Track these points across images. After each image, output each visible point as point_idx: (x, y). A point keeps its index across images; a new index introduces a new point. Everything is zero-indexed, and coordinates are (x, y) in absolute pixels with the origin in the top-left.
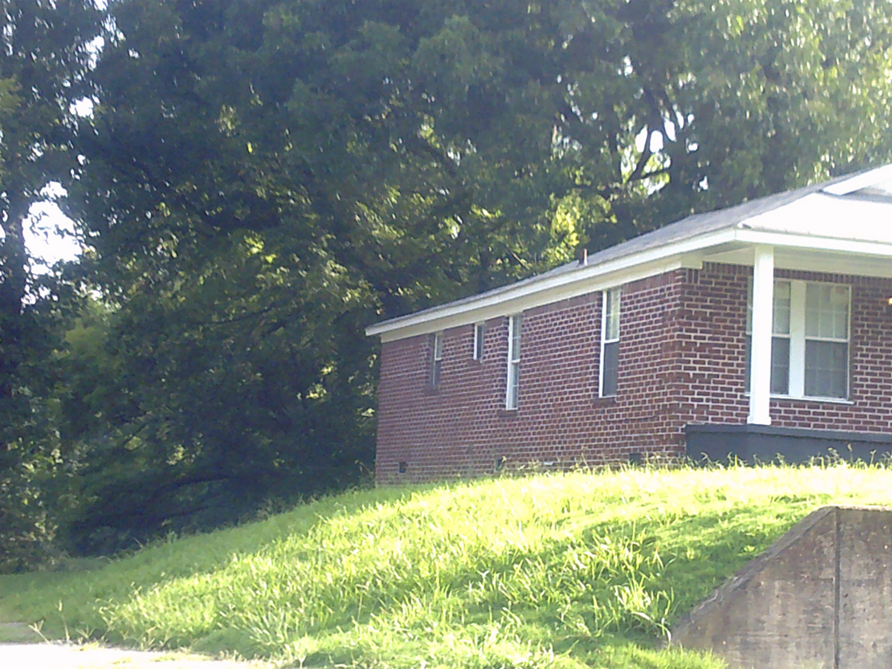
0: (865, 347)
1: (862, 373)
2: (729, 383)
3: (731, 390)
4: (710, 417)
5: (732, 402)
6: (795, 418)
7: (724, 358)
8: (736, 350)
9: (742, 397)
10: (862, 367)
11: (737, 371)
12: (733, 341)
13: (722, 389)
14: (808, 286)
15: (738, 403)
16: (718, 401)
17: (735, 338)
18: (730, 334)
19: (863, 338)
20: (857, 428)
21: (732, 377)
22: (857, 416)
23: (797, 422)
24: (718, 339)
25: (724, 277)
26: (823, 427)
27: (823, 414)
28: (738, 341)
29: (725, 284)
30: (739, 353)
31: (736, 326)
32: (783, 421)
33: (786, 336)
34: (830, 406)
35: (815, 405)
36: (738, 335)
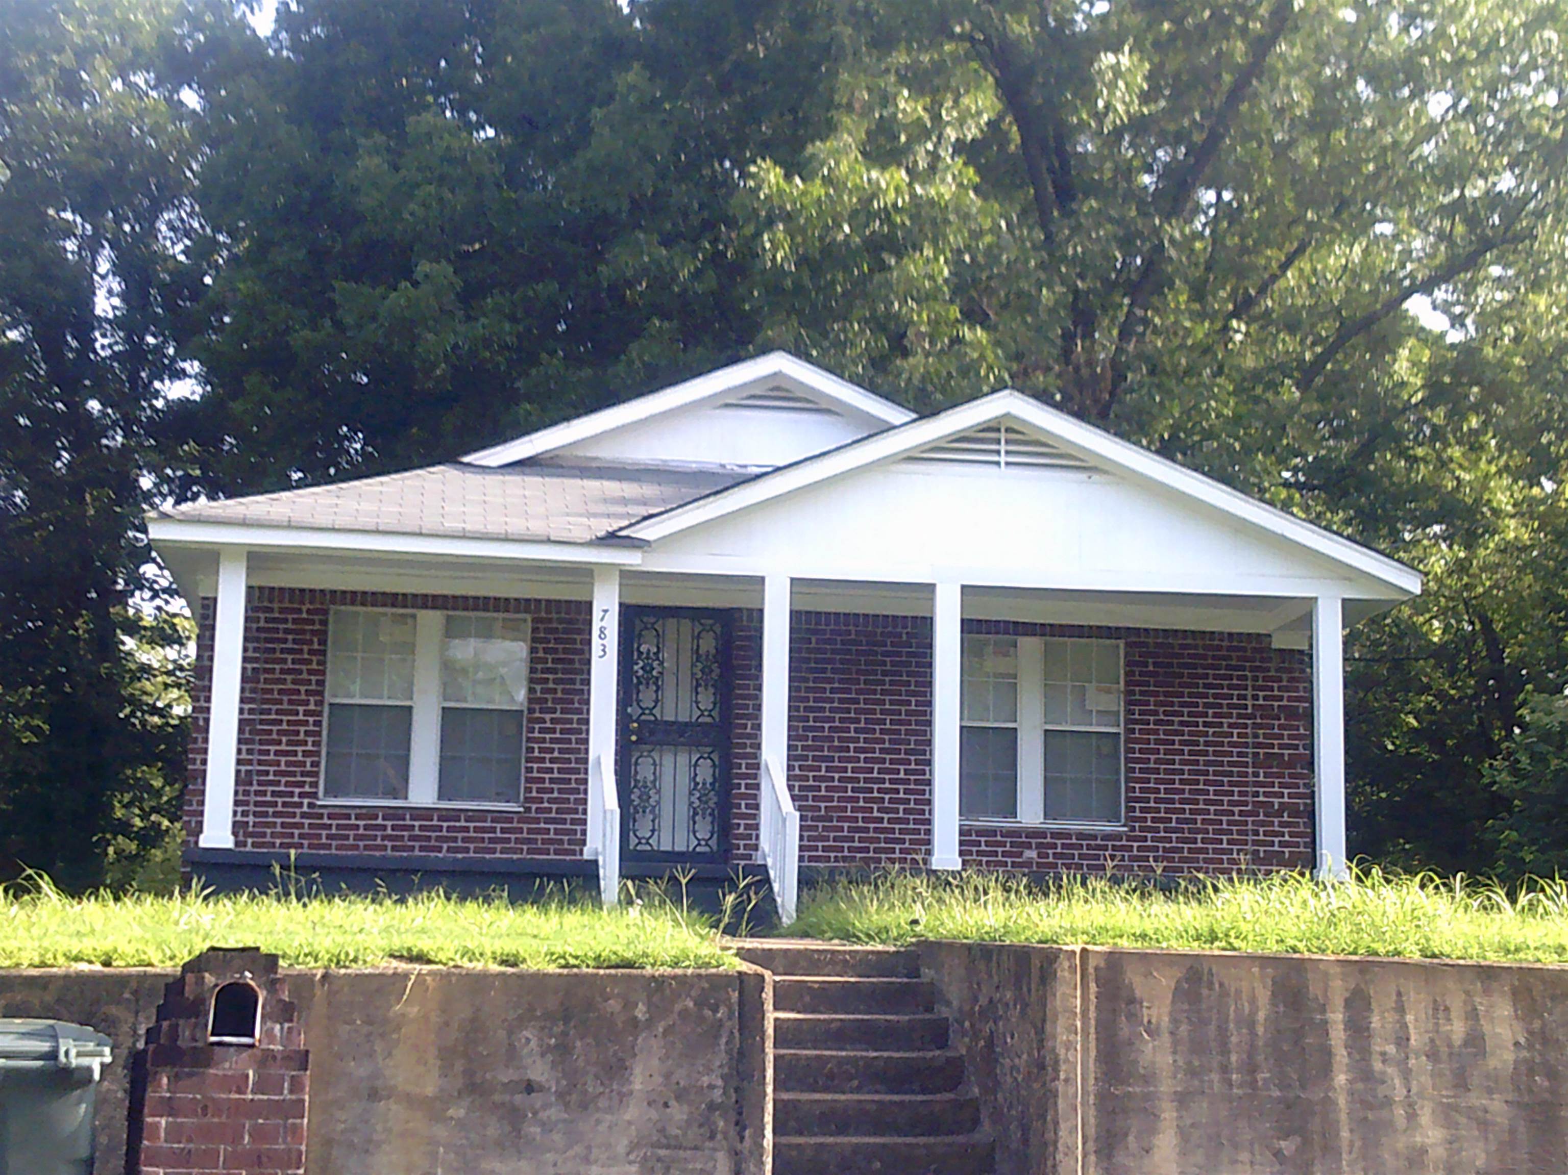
0: (548, 717)
1: (543, 760)
2: (287, 784)
3: (291, 794)
4: (250, 841)
5: (294, 815)
6: (412, 838)
7: (279, 743)
8: (302, 729)
9: (311, 805)
10: (541, 750)
11: (303, 764)
12: (297, 714)
13: (274, 793)
14: (449, 618)
15: (304, 815)
16: (266, 814)
17: (301, 709)
18: (290, 702)
19: (546, 700)
20: (529, 851)
21: (293, 774)
22: (530, 831)
23: (417, 844)
24: (269, 711)
25: (282, 610)
26: (467, 850)
27: (466, 829)
28: (307, 713)
29: (286, 621)
30: (307, 733)
31: (303, 689)
32: (389, 844)
33: (407, 703)
34: (481, 815)
35: (454, 815)
36: (307, 703)
